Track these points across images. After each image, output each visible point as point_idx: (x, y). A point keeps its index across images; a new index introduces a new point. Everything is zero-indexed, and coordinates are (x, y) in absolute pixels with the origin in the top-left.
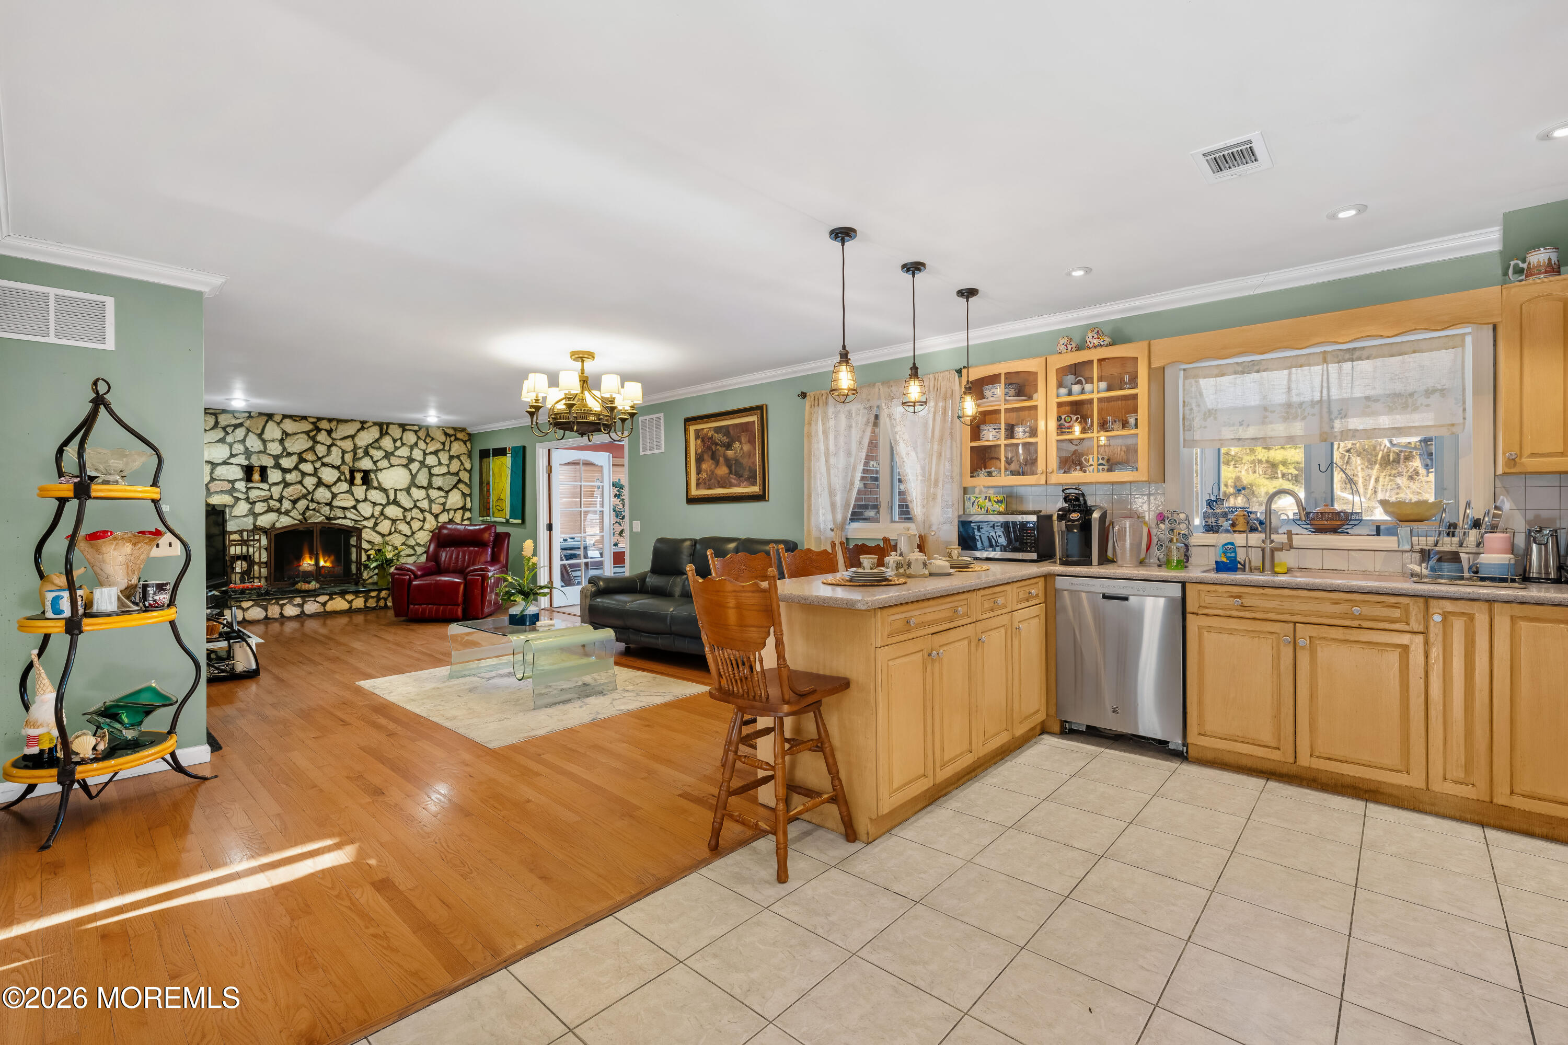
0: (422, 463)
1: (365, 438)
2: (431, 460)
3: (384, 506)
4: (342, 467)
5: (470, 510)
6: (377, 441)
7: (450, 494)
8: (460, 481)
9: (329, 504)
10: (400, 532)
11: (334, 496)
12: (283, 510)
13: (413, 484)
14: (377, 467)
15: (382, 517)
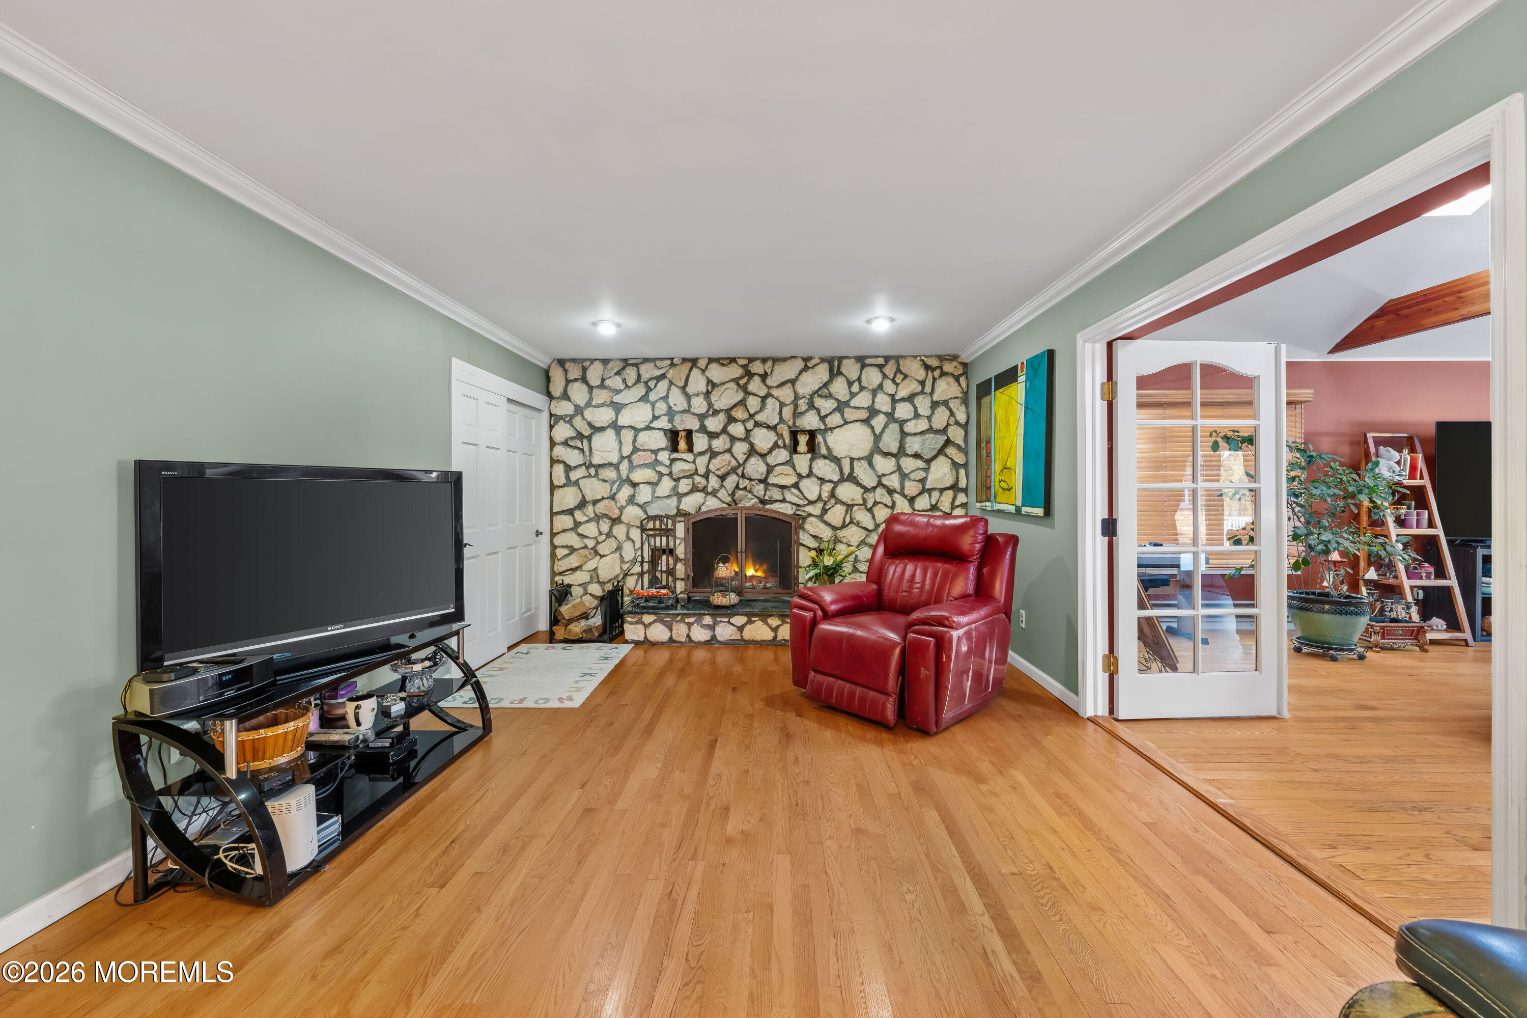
0: (890, 416)
1: (810, 382)
2: (905, 410)
3: (836, 484)
4: (779, 427)
5: (965, 491)
6: (826, 385)
7: (934, 465)
8: (948, 442)
9: (764, 481)
10: (858, 524)
11: (770, 469)
12: (710, 489)
13: (876, 449)
14: (825, 425)
15: (833, 501)
